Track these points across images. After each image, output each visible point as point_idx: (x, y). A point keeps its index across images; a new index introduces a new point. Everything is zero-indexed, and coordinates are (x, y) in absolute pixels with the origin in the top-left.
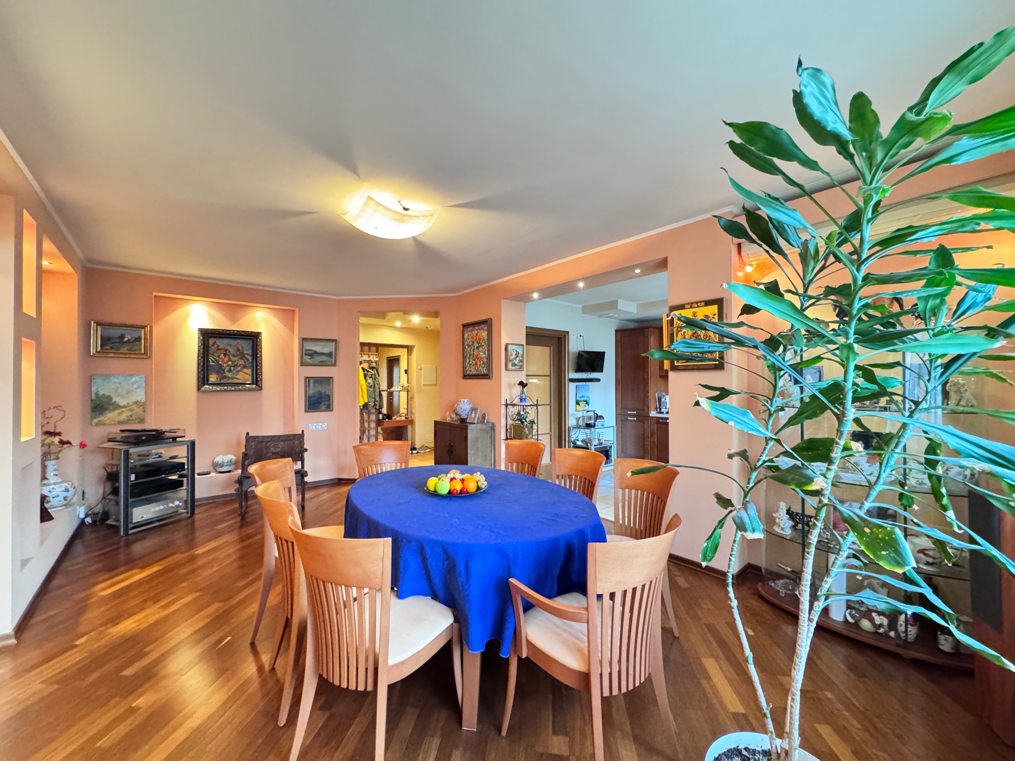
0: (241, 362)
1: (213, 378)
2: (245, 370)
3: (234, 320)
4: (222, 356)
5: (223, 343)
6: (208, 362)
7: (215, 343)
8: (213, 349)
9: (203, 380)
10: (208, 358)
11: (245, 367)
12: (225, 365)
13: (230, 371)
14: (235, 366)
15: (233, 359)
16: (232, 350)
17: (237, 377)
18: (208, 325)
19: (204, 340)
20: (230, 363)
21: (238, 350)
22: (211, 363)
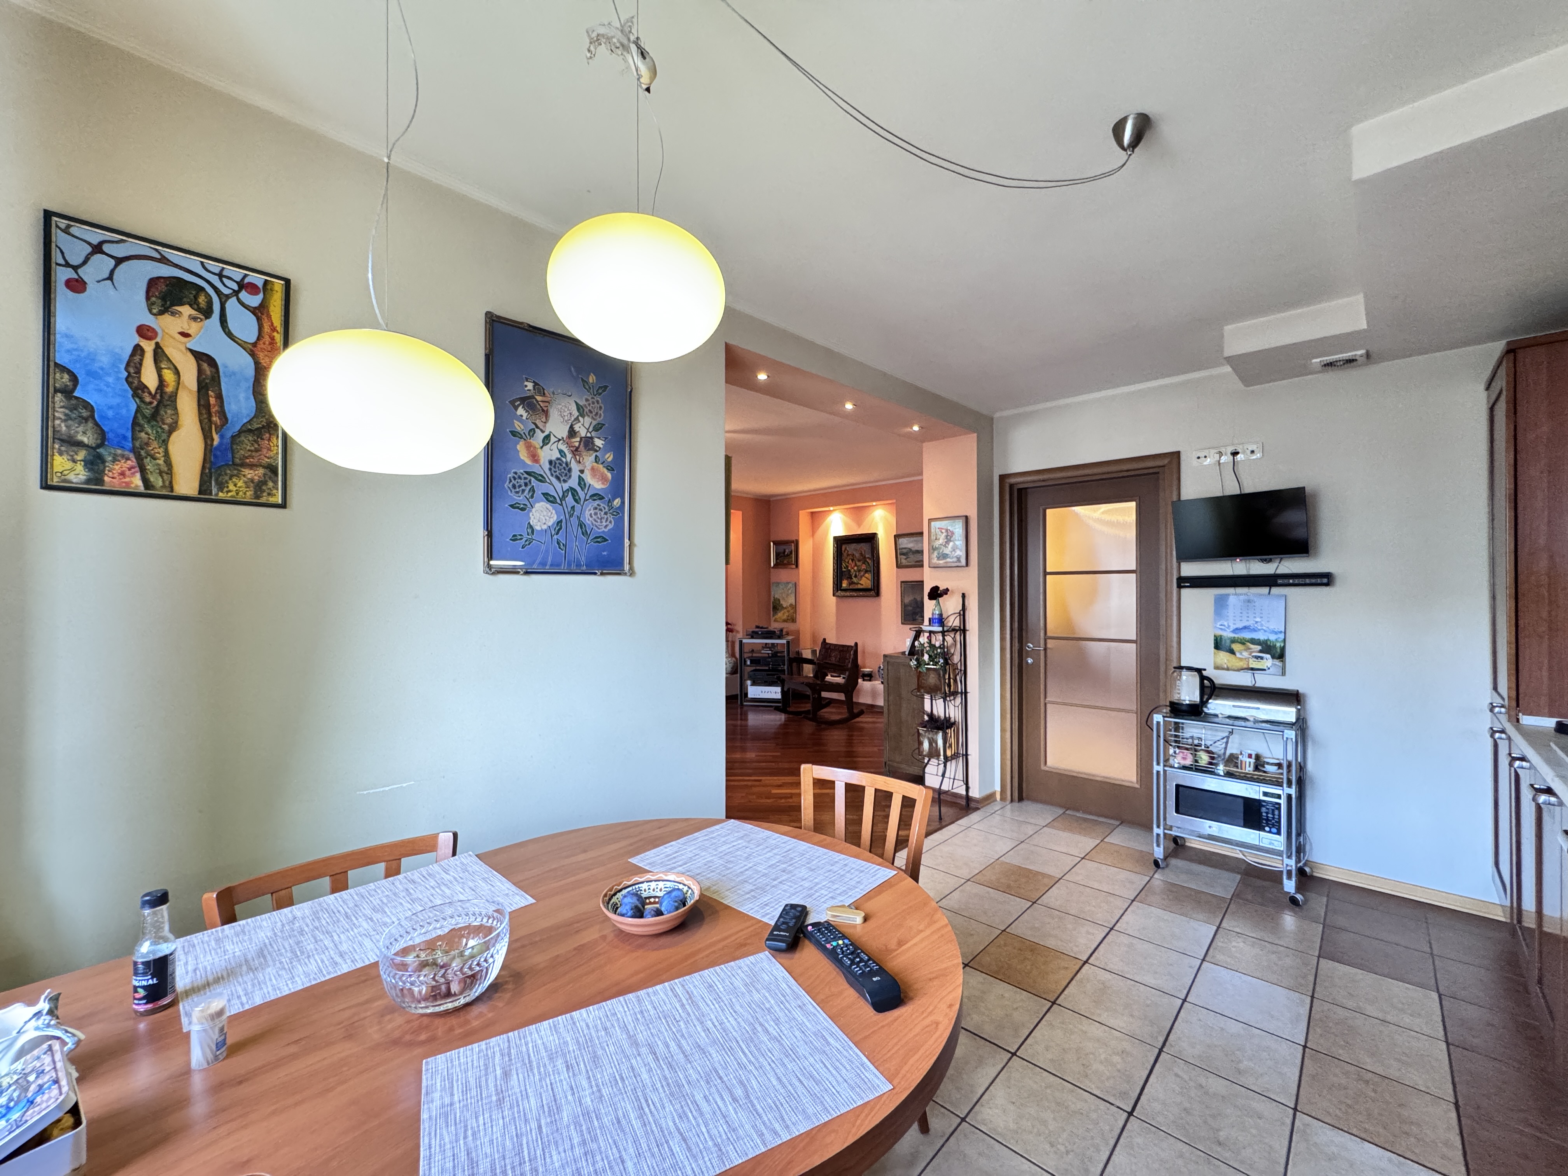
0: (864, 567)
1: (845, 584)
2: (867, 575)
3: (859, 523)
4: (850, 561)
5: (851, 548)
6: (841, 568)
7: (846, 549)
8: (845, 554)
9: (837, 586)
10: (841, 564)
11: (866, 572)
12: (852, 570)
13: (856, 576)
14: (859, 571)
15: (859, 564)
16: (857, 555)
17: (861, 582)
18: (841, 532)
19: (837, 548)
20: (856, 568)
21: (861, 554)
22: (844, 570)
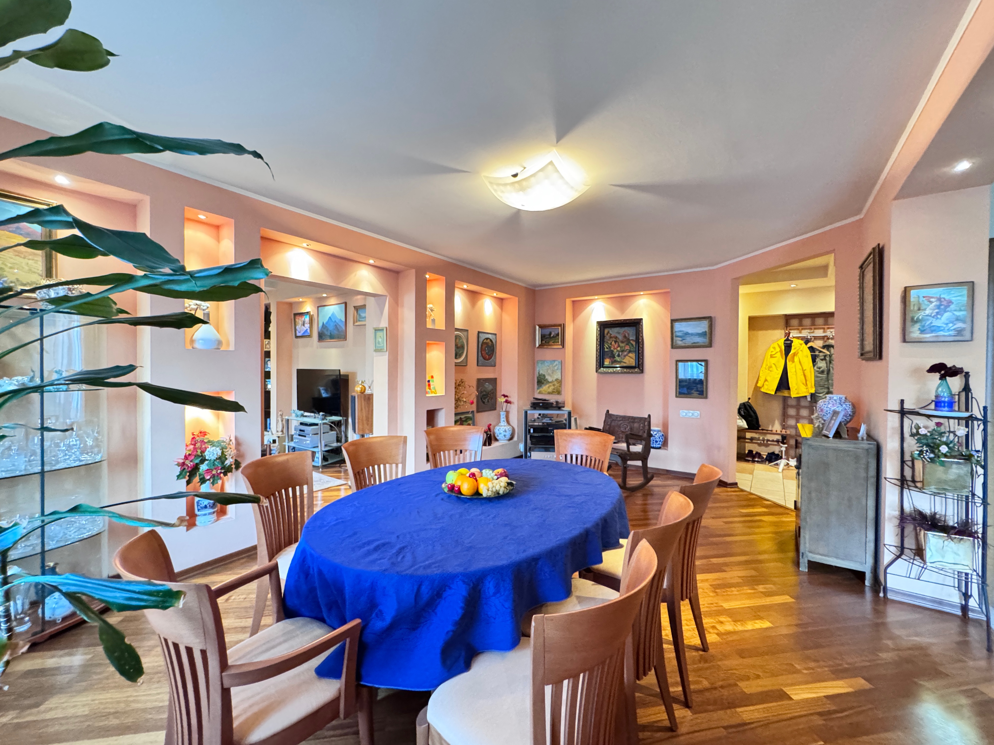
0: (627, 348)
1: (607, 362)
2: (630, 355)
3: (622, 310)
4: (613, 343)
5: (614, 332)
6: (603, 348)
7: (608, 332)
8: (607, 337)
9: (600, 364)
10: (603, 345)
11: (630, 352)
12: (615, 351)
13: (619, 356)
14: (622, 351)
15: (621, 345)
16: (620, 337)
17: (624, 361)
18: (604, 318)
19: (600, 330)
20: (619, 349)
21: (625, 337)
22: (606, 350)
